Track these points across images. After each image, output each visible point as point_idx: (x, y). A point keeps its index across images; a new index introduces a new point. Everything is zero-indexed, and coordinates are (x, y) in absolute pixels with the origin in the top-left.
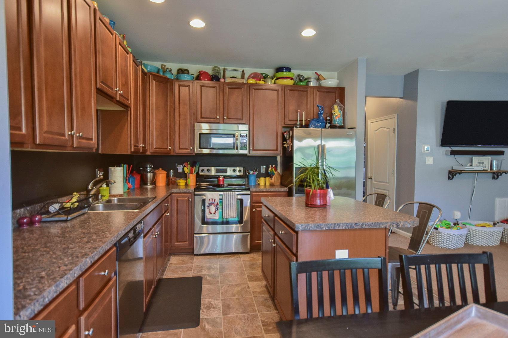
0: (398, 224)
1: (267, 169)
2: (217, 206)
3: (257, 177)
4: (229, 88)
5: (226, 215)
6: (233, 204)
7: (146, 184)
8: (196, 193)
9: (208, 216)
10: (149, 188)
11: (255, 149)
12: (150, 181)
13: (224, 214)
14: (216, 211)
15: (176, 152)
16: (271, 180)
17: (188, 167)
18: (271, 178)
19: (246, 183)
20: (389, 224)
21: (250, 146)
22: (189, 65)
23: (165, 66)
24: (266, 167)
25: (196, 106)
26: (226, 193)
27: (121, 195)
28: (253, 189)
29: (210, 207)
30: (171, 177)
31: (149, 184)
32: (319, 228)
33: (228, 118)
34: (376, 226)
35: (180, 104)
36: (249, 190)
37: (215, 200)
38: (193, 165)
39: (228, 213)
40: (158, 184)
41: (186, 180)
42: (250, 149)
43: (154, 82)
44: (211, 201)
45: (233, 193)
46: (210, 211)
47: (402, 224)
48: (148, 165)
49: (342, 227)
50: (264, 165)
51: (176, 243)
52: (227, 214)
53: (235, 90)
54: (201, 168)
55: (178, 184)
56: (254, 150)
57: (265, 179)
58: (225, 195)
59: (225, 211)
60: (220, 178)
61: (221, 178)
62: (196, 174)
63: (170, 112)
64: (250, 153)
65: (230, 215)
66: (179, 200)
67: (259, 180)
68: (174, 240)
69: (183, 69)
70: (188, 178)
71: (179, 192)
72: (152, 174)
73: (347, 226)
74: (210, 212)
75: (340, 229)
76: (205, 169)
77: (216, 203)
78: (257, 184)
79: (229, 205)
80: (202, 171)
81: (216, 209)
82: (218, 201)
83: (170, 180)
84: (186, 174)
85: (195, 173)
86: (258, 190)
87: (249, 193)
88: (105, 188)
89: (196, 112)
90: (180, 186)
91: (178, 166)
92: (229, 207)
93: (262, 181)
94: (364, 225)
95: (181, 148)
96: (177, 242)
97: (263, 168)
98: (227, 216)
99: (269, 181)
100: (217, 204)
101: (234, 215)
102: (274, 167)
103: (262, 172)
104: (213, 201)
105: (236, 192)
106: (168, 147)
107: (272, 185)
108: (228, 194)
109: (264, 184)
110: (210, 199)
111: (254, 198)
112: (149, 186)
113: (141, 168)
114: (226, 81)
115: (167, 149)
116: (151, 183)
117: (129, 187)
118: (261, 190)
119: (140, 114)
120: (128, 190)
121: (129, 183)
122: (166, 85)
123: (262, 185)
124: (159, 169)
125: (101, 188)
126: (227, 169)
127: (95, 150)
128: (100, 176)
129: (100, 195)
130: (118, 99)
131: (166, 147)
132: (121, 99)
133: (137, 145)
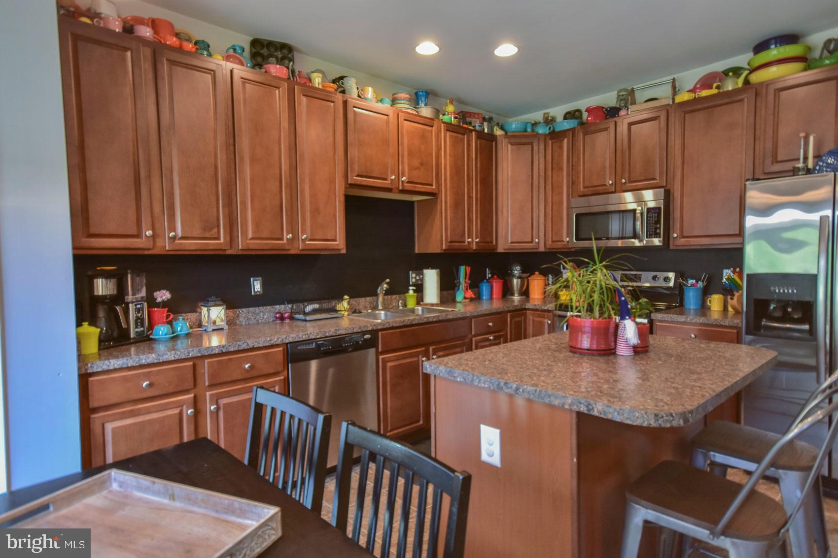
0: (591, 407)
7: (513, 294)
10: (516, 301)
11: (684, 235)
12: (517, 291)
15: (548, 247)
16: (731, 301)
18: (732, 296)
20: (569, 401)
22: (582, 101)
23: (548, 114)
27: (434, 304)
30: (550, 285)
31: (516, 295)
32: (451, 376)
33: (629, 181)
34: (543, 399)
40: (532, 296)
43: (510, 147)
47: (600, 408)
48: (513, 267)
49: (485, 384)
55: (560, 298)
57: (726, 298)
64: (674, 245)
66: (535, 320)
67: (709, 299)
69: (572, 111)
71: (534, 309)
72: (519, 280)
73: (491, 383)
75: (481, 387)
88: (411, 295)
90: (562, 300)
93: (715, 300)
94: (521, 390)
95: (554, 240)
106: (535, 239)
109: (722, 309)
115: (532, 242)
116: (519, 294)
117: (467, 296)
118: (674, 319)
119: (470, 197)
120: (464, 300)
121: (469, 291)
122: (531, 146)
123: (716, 309)
124: (534, 274)
125: (407, 294)
126: (641, 275)
127: (344, 251)
128: (417, 280)
129: (401, 301)
130: (400, 188)
131: (530, 240)
132: (409, 187)
133: (461, 240)
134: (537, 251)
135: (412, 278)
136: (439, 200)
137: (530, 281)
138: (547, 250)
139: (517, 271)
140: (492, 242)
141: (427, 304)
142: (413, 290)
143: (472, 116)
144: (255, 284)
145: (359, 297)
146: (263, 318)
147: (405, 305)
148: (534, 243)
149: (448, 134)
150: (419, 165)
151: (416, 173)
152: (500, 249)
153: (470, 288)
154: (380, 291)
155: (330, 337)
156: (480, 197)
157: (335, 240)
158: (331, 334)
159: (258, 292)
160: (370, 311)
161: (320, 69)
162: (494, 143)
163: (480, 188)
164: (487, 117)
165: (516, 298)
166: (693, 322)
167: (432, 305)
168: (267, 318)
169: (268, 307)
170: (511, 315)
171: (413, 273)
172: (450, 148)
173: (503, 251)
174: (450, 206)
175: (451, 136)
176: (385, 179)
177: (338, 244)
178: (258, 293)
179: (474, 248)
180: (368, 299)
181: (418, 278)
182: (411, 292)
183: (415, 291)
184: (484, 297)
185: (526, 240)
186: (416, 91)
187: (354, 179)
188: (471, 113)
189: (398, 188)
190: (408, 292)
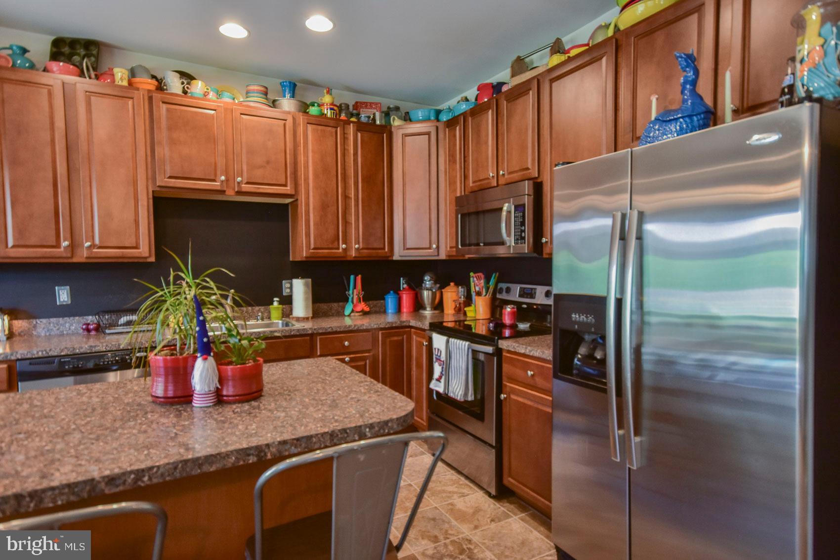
2: (444, 366)
4: (508, 102)
7: (424, 309)
10: (428, 316)
12: (428, 304)
14: (443, 376)
15: (440, 255)
26: (454, 342)
29: (435, 364)
30: (463, 299)
31: (428, 309)
33: (508, 172)
37: (441, 352)
40: (445, 310)
44: (436, 353)
48: (425, 277)
53: (518, 101)
55: (467, 314)
58: (453, 346)
60: (507, 308)
61: (509, 310)
62: (491, 298)
71: (417, 327)
72: (430, 292)
80: (500, 290)
81: (443, 373)
82: (444, 355)
100: (444, 363)
104: (439, 354)
105: (467, 343)
106: (432, 245)
108: (457, 344)
110: (435, 349)
115: (430, 248)
116: (431, 308)
117: (359, 309)
118: (515, 349)
119: (347, 198)
120: (355, 314)
121: (363, 303)
124: (449, 285)
125: (271, 306)
126: (535, 289)
129: (260, 314)
130: (236, 189)
131: (428, 246)
132: (249, 188)
135: (286, 288)
137: (444, 293)
139: (428, 281)
140: (383, 249)
142: (277, 301)
143: (368, 107)
144: (61, 293)
146: (70, 329)
147: (269, 318)
148: (432, 248)
149: (310, 127)
150: (264, 164)
151: (259, 173)
152: (397, 256)
153: (363, 301)
155: (95, 352)
156: (363, 197)
157: (136, 247)
158: (82, 351)
159: (64, 301)
161: (143, 65)
162: (385, 135)
163: (362, 187)
164: (391, 106)
165: (428, 312)
166: (531, 354)
167: (303, 318)
168: (75, 329)
169: (77, 318)
170: (382, 333)
171: (288, 283)
172: (312, 143)
175: (314, 131)
176: (214, 180)
177: (140, 252)
178: (65, 303)
182: (276, 304)
183: (281, 303)
184: (390, 311)
185: (424, 246)
186: (281, 81)
187: (163, 181)
188: (367, 103)
189: (233, 189)
190: (272, 304)
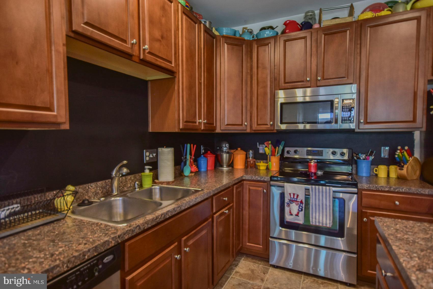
1: (392, 153)
2: (301, 205)
3: (372, 164)
4: (325, 35)
5: (314, 220)
6: (326, 205)
7: (222, 166)
8: (272, 183)
9: (288, 218)
10: (225, 171)
11: (368, 121)
12: (226, 163)
13: (312, 218)
14: (300, 212)
15: (254, 129)
16: (400, 171)
17: (269, 147)
18: (401, 168)
19: (354, 172)
21: (360, 117)
23: (246, 28)
24: (390, 149)
25: (278, 69)
26: (315, 188)
27: (169, 182)
28: (364, 185)
29: (291, 205)
30: (251, 159)
31: (225, 166)
33: (323, 79)
35: (259, 69)
36: (355, 185)
37: (298, 196)
38: (276, 144)
39: (317, 217)
40: (235, 167)
41: (267, 163)
42: (359, 122)
43: (226, 45)
44: (292, 197)
45: (326, 189)
46: (290, 210)
48: (223, 144)
50: (387, 146)
51: (248, 244)
52: (316, 219)
53: (336, 35)
54: (287, 149)
55: (258, 167)
56: (366, 123)
57: (388, 168)
58: (314, 190)
59: (314, 215)
60: (312, 162)
61: (312, 164)
62: (279, 157)
63: (246, 81)
64: (360, 128)
65: (321, 221)
66: (251, 189)
67: (377, 169)
68: (246, 239)
69: (266, 27)
70: (270, 161)
71: (251, 180)
72: (228, 155)
74: (290, 212)
76: (292, 150)
77: (299, 200)
78: (373, 175)
79: (319, 205)
80: (288, 152)
81: (300, 210)
82: (302, 197)
83: (249, 162)
84: (267, 155)
85: (279, 154)
86: (372, 187)
87: (356, 192)
88: (147, 174)
89: (278, 76)
90: (260, 170)
91: (260, 145)
92: (319, 209)
93: (382, 171)
95: (259, 123)
96: (249, 242)
97: (385, 152)
98: (316, 222)
99: (396, 171)
100: (301, 202)
101: (328, 222)
102: (406, 151)
103: (382, 156)
104: (295, 197)
105: (331, 188)
106: (244, 122)
107: (401, 179)
108: (319, 189)
109: (386, 176)
110: (290, 194)
111: (365, 200)
112: (225, 169)
113: (218, 148)
114: (322, 26)
115: (242, 125)
116: (227, 165)
117: (193, 170)
118: (378, 188)
119: (200, 84)
120: (191, 174)
121: (194, 166)
122: (241, 47)
123: (383, 176)
124: (238, 149)
125: (142, 174)
126: (323, 150)
127: (66, 126)
128: (150, 158)
129: (137, 182)
130: (142, 57)
131: (241, 123)
132: (150, 58)
133: (193, 120)
134: (245, 132)
135: (146, 156)
136: (176, 80)
137: (235, 156)
138: (253, 132)
139: (225, 147)
140: (213, 124)
141: (162, 183)
142: (149, 169)
145: (88, 183)
147: (141, 186)
148: (244, 126)
149: (184, 16)
150: (160, 38)
151: (157, 45)
152: (218, 130)
153: (194, 164)
154: (115, 175)
156: (206, 84)
157: (50, 109)
160: (102, 199)
162: (215, 39)
163: (207, 76)
166: (396, 191)
167: (168, 183)
170: (236, 187)
171: (147, 152)
172: (185, 32)
173: (220, 132)
174: (186, 87)
175: (186, 20)
176: (124, 41)
177: (55, 116)
179: (202, 128)
180: (99, 183)
181: (151, 156)
182: (147, 172)
183: (150, 170)
184: (202, 170)
185: (238, 123)
189: (139, 57)
190: (144, 172)
